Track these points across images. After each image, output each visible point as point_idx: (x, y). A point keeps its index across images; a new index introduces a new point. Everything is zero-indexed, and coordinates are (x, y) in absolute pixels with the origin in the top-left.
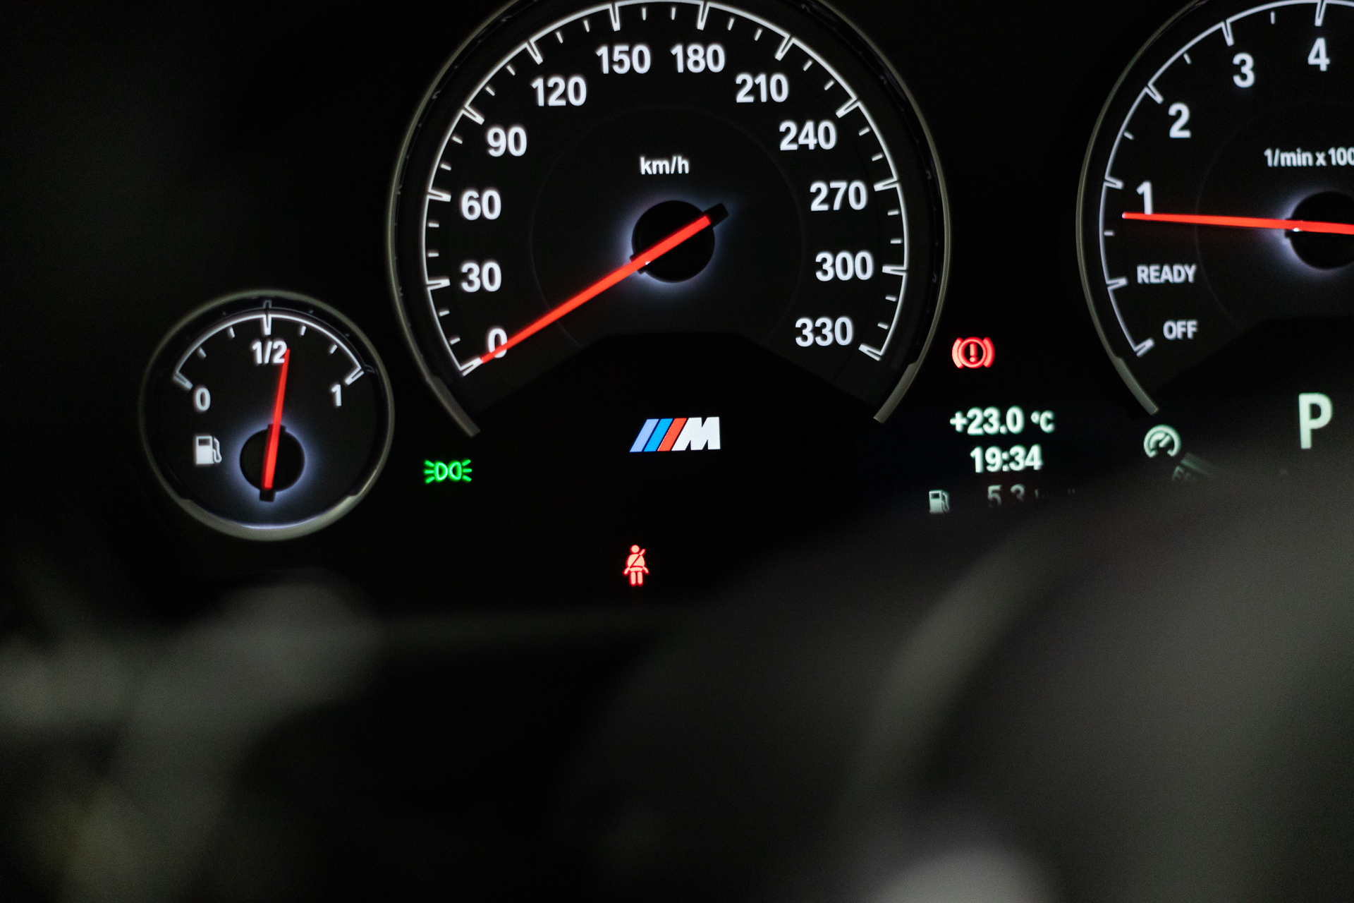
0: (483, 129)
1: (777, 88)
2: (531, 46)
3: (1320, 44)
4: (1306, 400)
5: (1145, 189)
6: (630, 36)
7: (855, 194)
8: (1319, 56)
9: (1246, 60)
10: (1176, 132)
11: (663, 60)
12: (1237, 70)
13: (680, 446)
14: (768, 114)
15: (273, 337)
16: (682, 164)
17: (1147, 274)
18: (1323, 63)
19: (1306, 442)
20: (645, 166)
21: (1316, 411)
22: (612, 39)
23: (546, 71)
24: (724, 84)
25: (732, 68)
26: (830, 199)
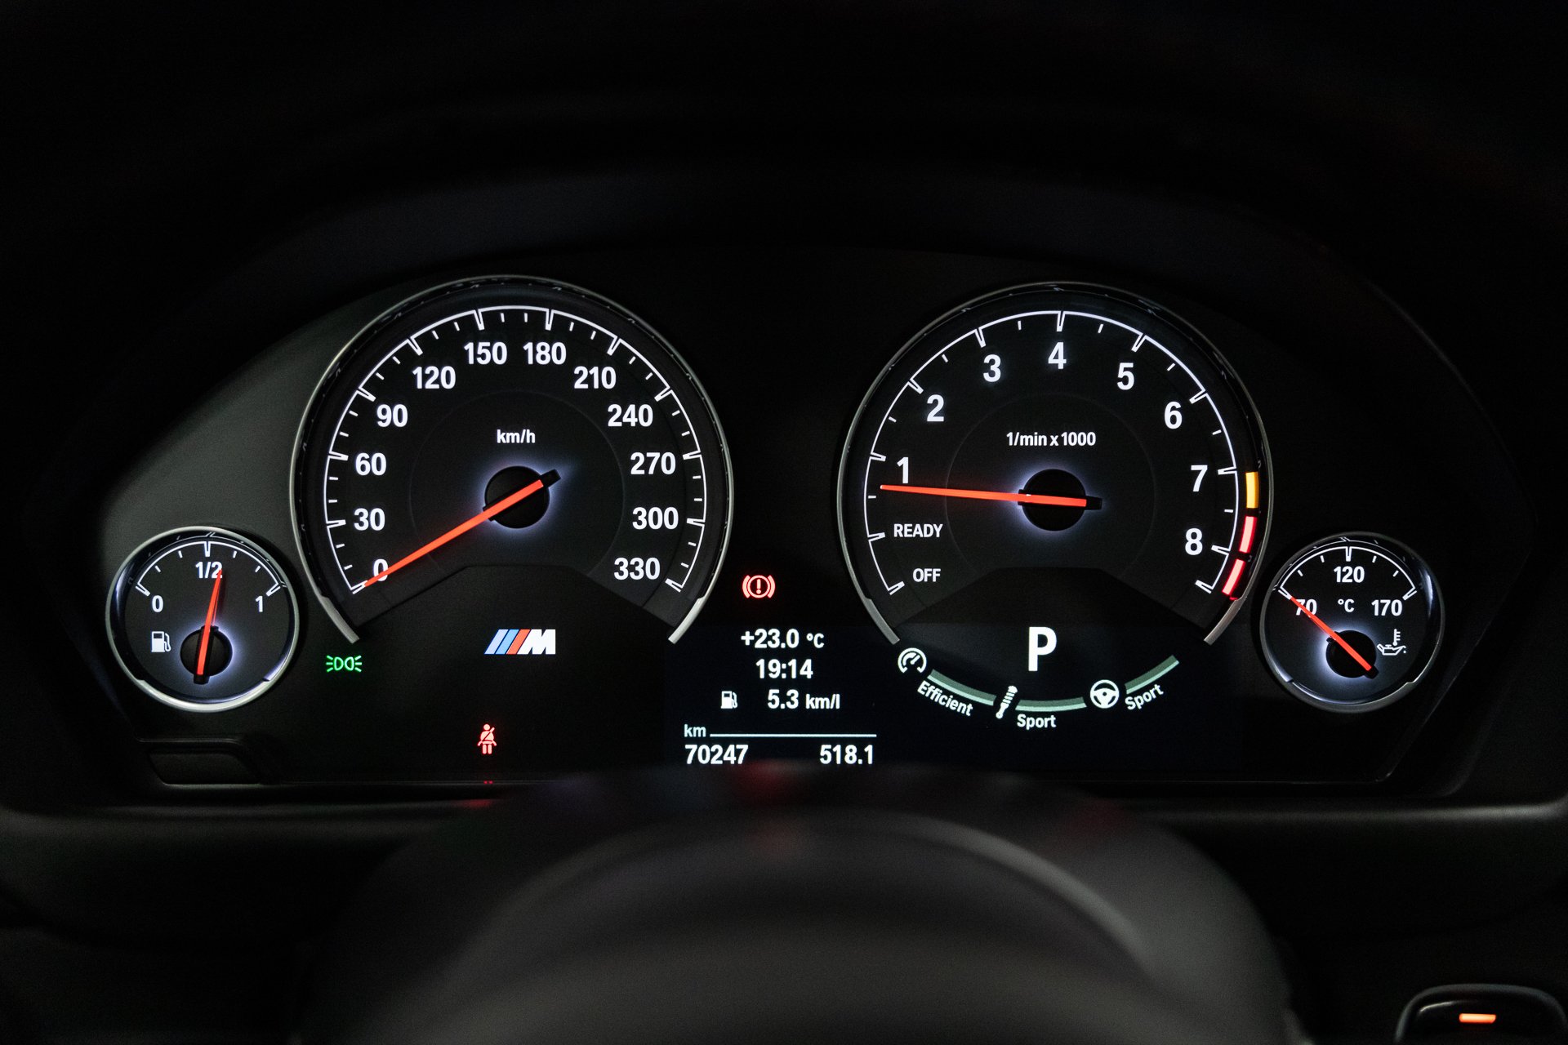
0: (375, 405)
1: (606, 378)
2: (412, 342)
3: (1060, 347)
4: (1034, 632)
5: (904, 462)
6: (491, 335)
7: (666, 462)
8: (1058, 357)
9: (995, 361)
10: (932, 417)
11: (517, 354)
12: (987, 368)
13: (524, 651)
14: (599, 399)
15: (212, 559)
16: (529, 436)
17: (900, 530)
18: (1061, 362)
19: (1033, 666)
20: (500, 437)
21: (1042, 641)
22: (477, 337)
23: (424, 362)
24: (564, 374)
25: (572, 362)
26: (645, 466)
